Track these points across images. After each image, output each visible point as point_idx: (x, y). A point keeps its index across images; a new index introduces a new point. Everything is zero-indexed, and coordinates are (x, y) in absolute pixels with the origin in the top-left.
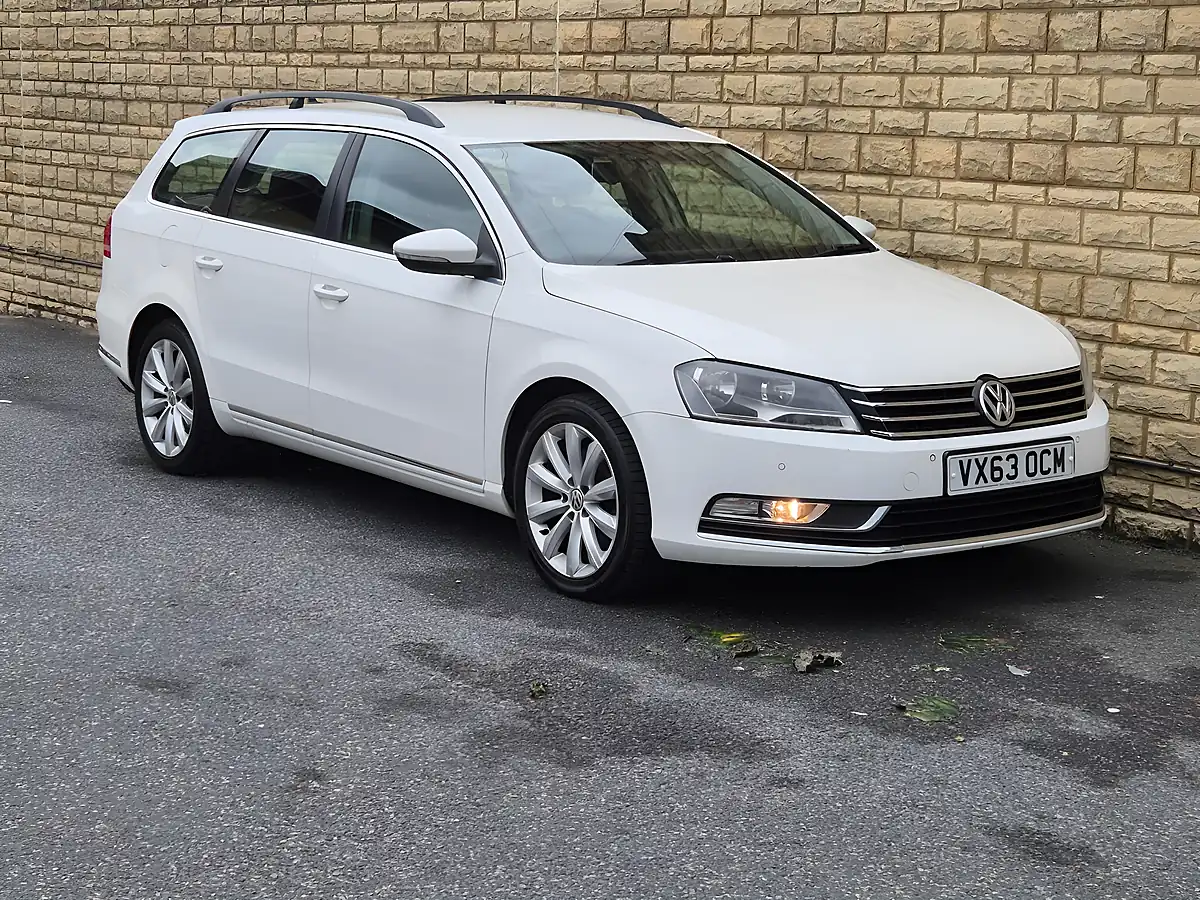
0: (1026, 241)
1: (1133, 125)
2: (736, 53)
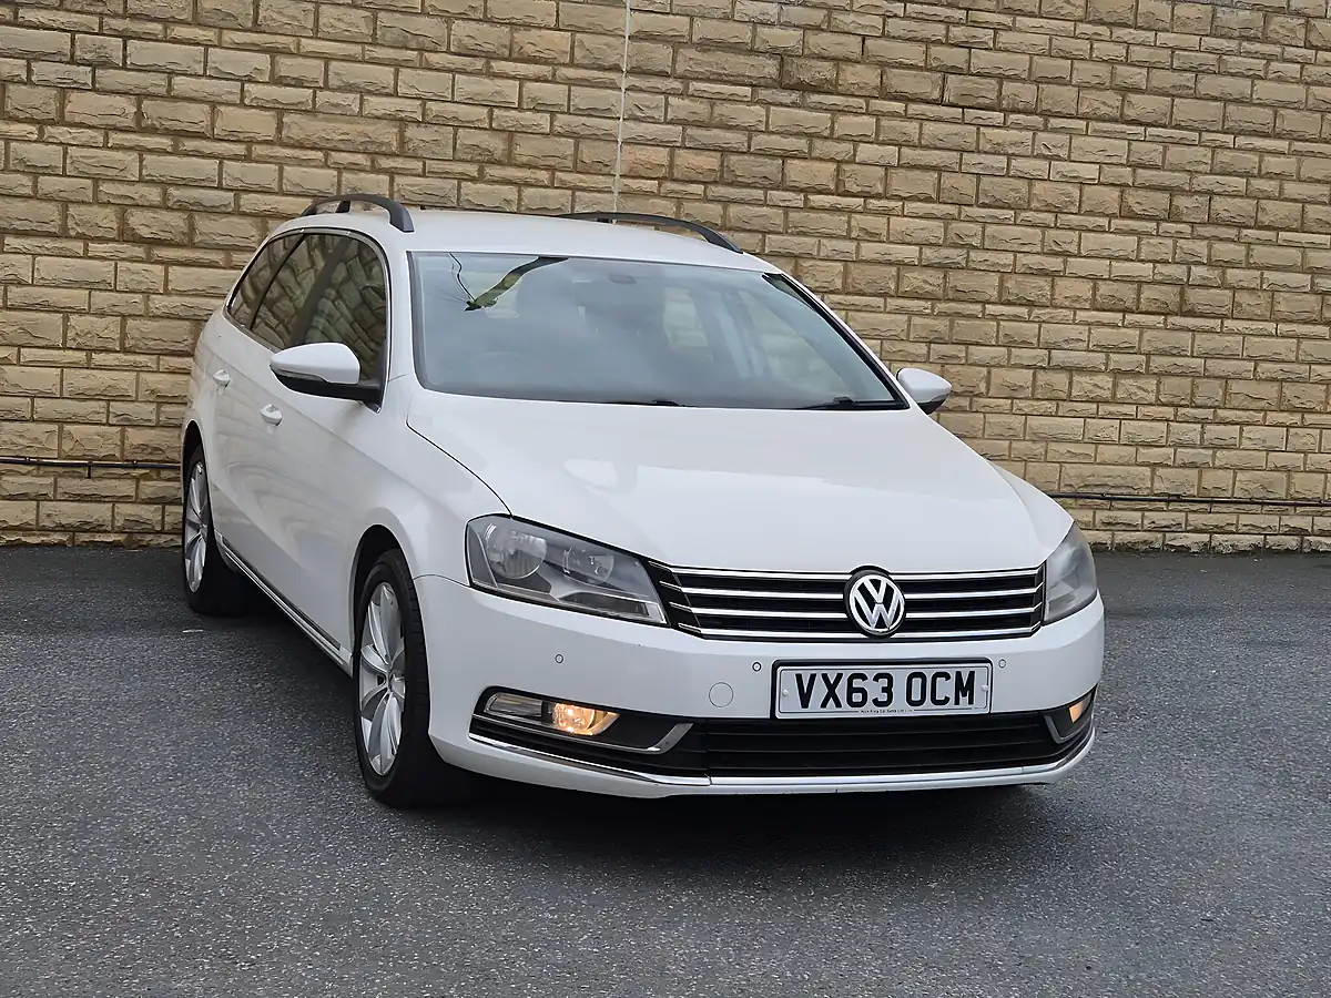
0: (1148, 355)
2: (867, 196)
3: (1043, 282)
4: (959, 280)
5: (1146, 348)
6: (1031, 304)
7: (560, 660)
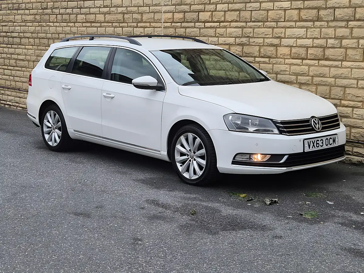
0: (312, 76)
1: (345, 42)
2: (220, 22)
3: (272, 48)
4: (246, 49)
5: (311, 74)
6: (269, 57)
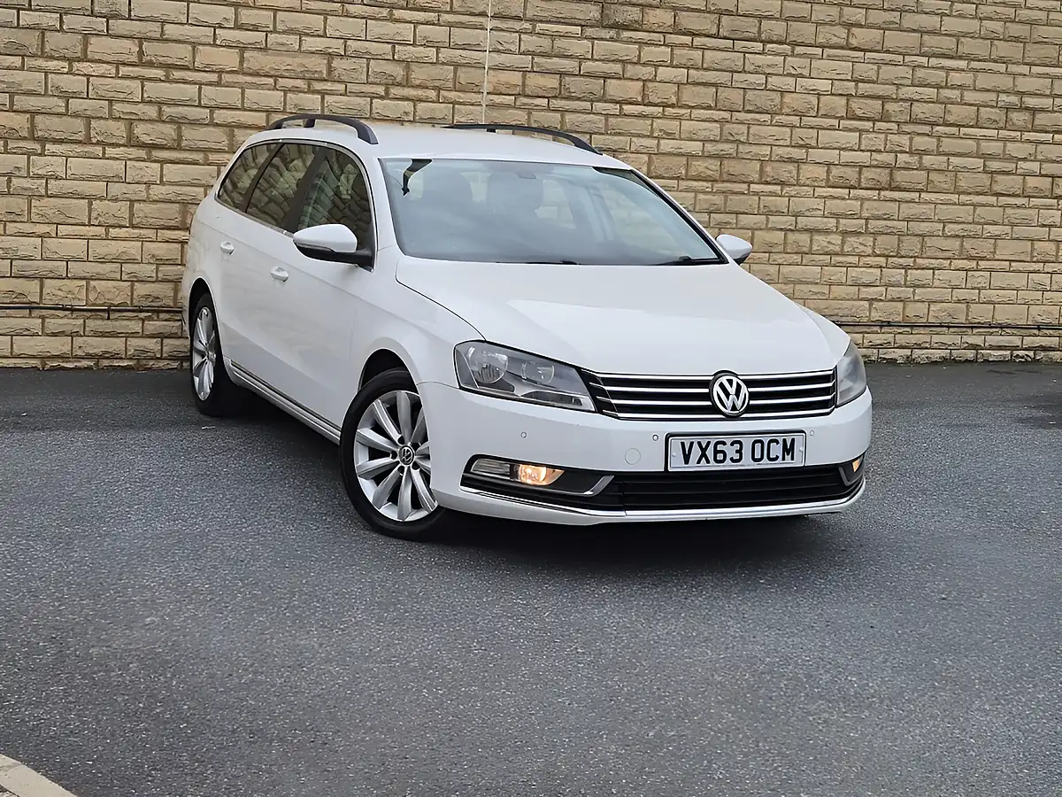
1: (927, 160)
2: (665, 106)
5: (866, 214)
6: (782, 184)
7: (524, 435)
